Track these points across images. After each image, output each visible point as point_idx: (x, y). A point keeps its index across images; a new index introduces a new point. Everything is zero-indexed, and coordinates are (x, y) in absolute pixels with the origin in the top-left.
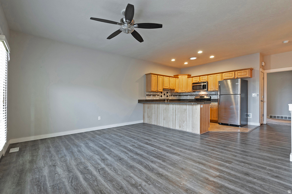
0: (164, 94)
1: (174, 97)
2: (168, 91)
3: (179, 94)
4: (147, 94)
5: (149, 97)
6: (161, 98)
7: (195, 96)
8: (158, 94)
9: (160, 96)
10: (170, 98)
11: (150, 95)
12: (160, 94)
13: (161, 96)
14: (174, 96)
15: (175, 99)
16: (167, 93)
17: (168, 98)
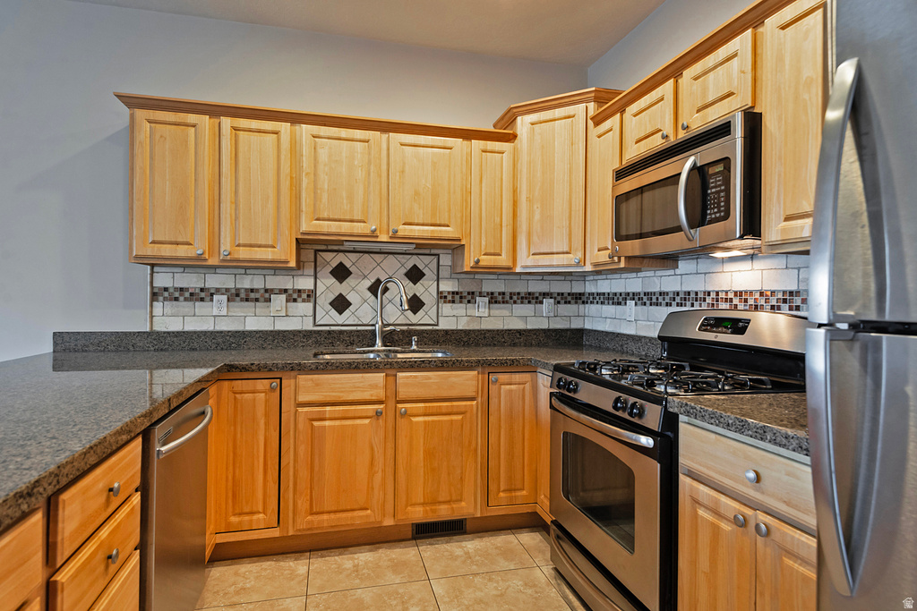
0: (368, 283)
1: (500, 310)
2: (421, 262)
3: (564, 288)
4: (163, 279)
5: (184, 306)
6: (340, 319)
7: (663, 312)
8: (305, 283)
9: (325, 299)
10: (454, 318)
11: (203, 295)
12: (328, 287)
13: (341, 304)
14: (493, 299)
15: (517, 325)
16: (415, 275)
17: (423, 318)
